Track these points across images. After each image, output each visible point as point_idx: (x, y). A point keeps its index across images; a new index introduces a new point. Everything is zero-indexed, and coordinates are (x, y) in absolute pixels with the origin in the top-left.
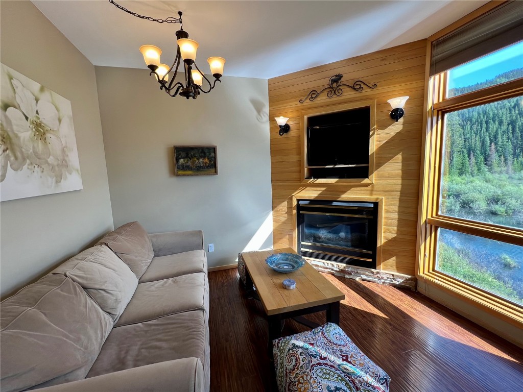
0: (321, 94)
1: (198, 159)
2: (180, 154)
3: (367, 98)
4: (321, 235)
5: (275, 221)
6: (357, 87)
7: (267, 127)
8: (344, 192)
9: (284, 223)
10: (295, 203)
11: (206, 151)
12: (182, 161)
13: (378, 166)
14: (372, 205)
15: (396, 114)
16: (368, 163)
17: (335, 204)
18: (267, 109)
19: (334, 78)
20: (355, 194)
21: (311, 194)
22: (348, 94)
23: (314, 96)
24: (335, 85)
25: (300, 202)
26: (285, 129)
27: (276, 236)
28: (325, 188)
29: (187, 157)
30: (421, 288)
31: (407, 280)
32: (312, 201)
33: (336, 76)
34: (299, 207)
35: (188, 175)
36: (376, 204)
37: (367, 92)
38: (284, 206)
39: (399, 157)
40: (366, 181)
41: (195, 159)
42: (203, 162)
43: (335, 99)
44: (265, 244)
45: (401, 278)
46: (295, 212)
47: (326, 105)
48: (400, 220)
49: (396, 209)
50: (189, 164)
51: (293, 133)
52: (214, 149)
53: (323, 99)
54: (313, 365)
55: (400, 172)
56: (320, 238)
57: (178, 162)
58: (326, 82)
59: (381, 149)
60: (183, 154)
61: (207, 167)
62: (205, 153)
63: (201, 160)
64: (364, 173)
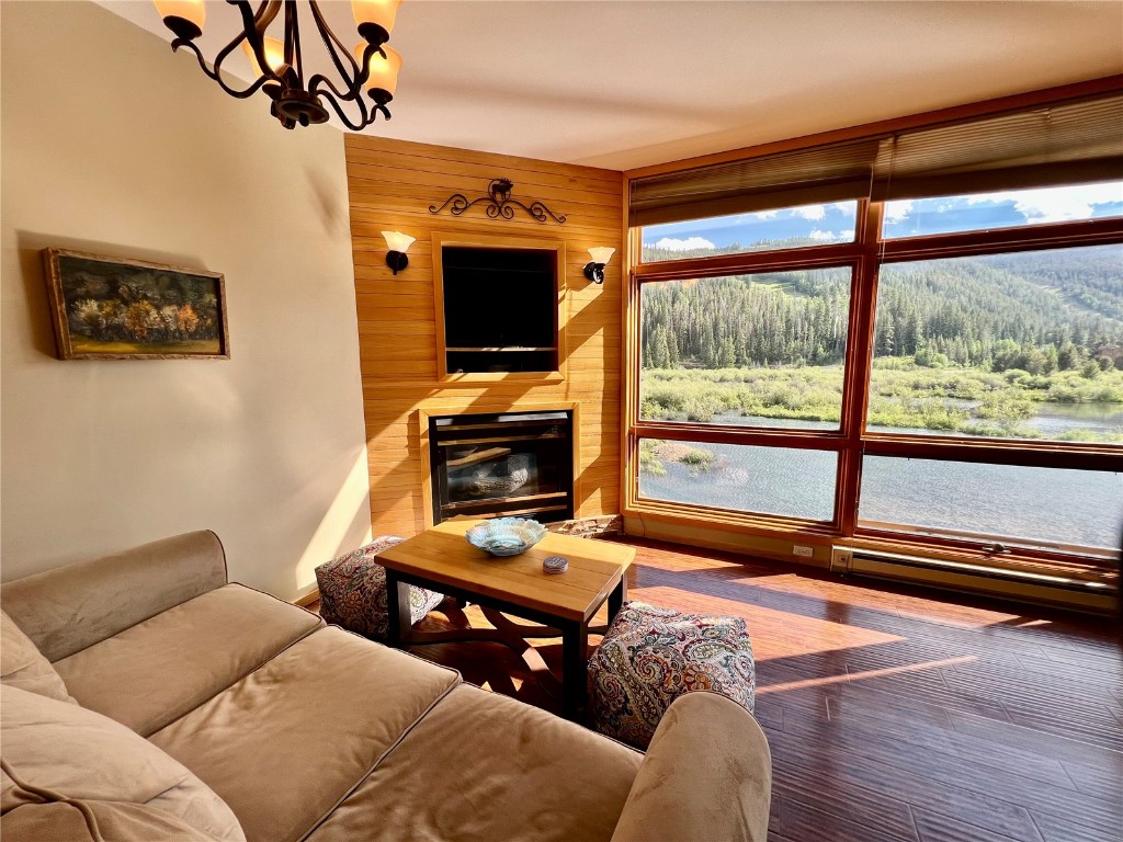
0: (473, 207)
1: (158, 308)
2: (81, 282)
3: (552, 237)
4: (478, 483)
6: (538, 213)
7: (341, 253)
8: (518, 396)
9: (395, 472)
10: (424, 426)
11: (187, 285)
12: (90, 308)
13: (572, 349)
14: (564, 416)
15: (592, 271)
16: (556, 346)
17: (503, 419)
19: (497, 182)
20: (535, 399)
22: (522, 221)
23: (459, 206)
24: (499, 197)
25: (438, 423)
26: (397, 261)
27: (378, 504)
28: (484, 390)
29: (112, 293)
30: (633, 526)
31: (613, 522)
32: (457, 419)
33: (502, 181)
34: (435, 433)
35: (122, 358)
36: (570, 413)
37: (550, 225)
38: (400, 428)
39: (599, 335)
40: (553, 375)
41: (145, 305)
42: (177, 319)
43: (499, 223)
45: (605, 520)
46: (425, 441)
47: (479, 229)
48: (603, 434)
49: (599, 418)
50: (124, 318)
51: (414, 273)
52: (216, 285)
53: (475, 217)
54: (683, 653)
55: (602, 365)
56: (476, 488)
57: (71, 309)
58: (483, 187)
59: (573, 322)
60: (98, 285)
61: (193, 336)
62: (181, 290)
63: (168, 311)
64: (548, 362)
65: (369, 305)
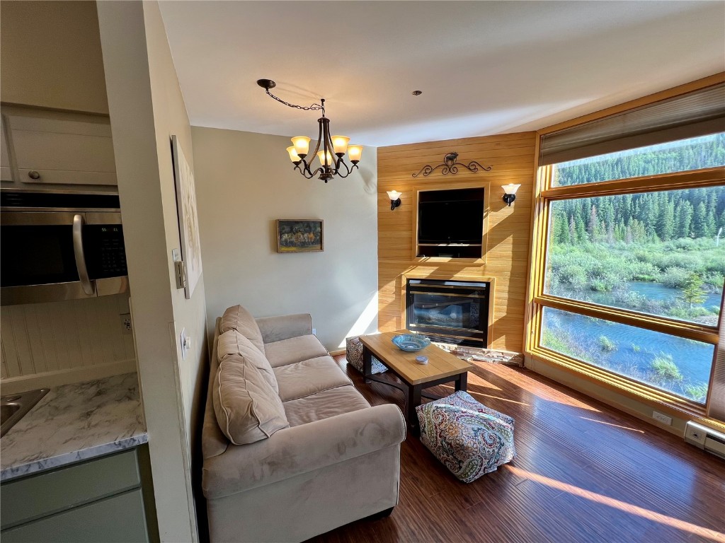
0: (436, 171)
1: (303, 234)
2: (284, 229)
3: (483, 179)
4: (431, 316)
5: (381, 302)
6: (472, 168)
7: (374, 199)
8: (457, 271)
9: (391, 304)
10: (404, 282)
11: (312, 225)
12: (285, 236)
13: (491, 247)
14: (484, 285)
15: (508, 199)
16: (480, 242)
17: (447, 283)
18: (375, 180)
19: (449, 155)
20: (468, 274)
21: (422, 272)
22: (463, 173)
23: (428, 171)
24: (450, 163)
25: (411, 281)
26: (397, 203)
27: (382, 318)
28: (437, 267)
29: (291, 231)
30: (528, 364)
31: (515, 357)
32: (423, 281)
33: (452, 154)
34: (409, 288)
35: (292, 252)
36: (488, 284)
37: (481, 173)
38: (391, 286)
39: (510, 239)
40: (479, 261)
41: (299, 234)
42: (308, 238)
43: (450, 176)
44: (371, 328)
45: (510, 355)
46: (404, 292)
47: (440, 182)
48: (509, 299)
49: (507, 289)
50: (293, 239)
51: (403, 208)
52: (321, 223)
53: (437, 175)
55: (510, 253)
56: (430, 319)
57: (281, 237)
58: (441, 159)
59: (493, 230)
60: (287, 229)
61: (312, 243)
62: (310, 228)
63: (306, 235)
64: (477, 253)
65: (383, 225)
